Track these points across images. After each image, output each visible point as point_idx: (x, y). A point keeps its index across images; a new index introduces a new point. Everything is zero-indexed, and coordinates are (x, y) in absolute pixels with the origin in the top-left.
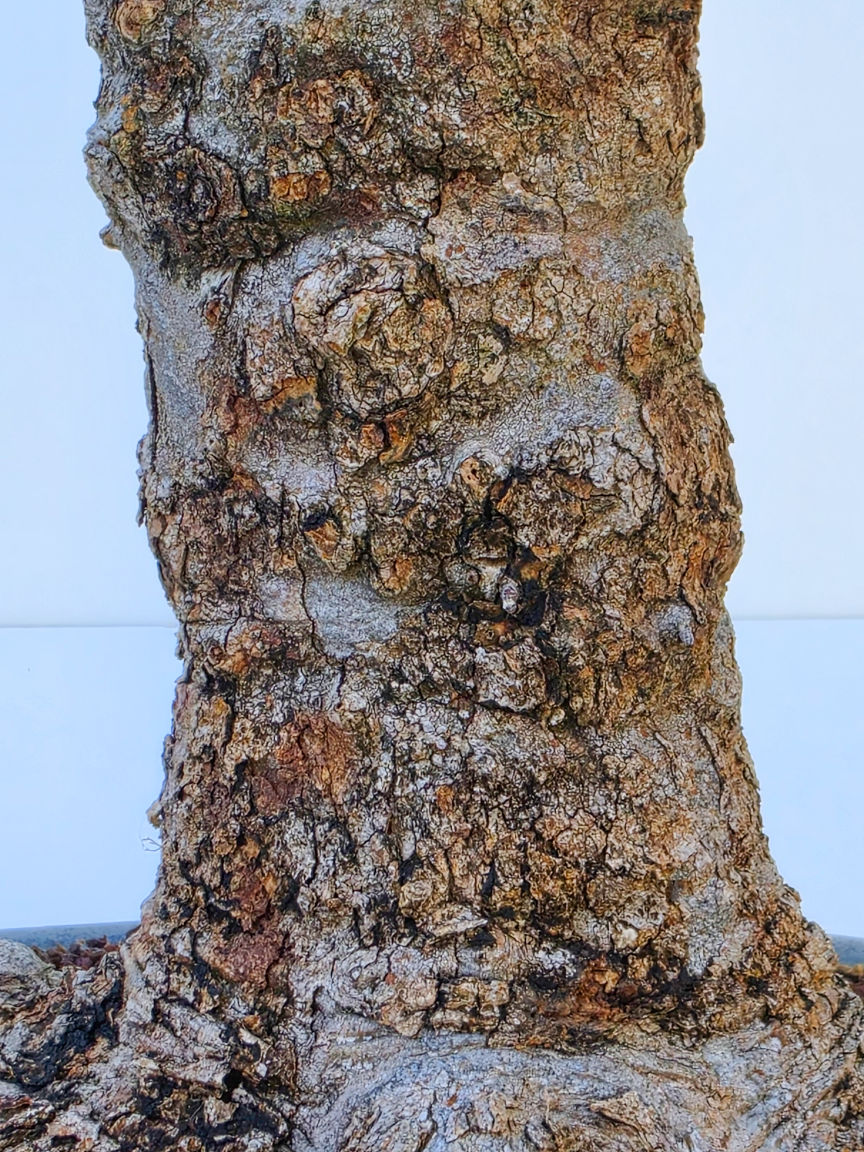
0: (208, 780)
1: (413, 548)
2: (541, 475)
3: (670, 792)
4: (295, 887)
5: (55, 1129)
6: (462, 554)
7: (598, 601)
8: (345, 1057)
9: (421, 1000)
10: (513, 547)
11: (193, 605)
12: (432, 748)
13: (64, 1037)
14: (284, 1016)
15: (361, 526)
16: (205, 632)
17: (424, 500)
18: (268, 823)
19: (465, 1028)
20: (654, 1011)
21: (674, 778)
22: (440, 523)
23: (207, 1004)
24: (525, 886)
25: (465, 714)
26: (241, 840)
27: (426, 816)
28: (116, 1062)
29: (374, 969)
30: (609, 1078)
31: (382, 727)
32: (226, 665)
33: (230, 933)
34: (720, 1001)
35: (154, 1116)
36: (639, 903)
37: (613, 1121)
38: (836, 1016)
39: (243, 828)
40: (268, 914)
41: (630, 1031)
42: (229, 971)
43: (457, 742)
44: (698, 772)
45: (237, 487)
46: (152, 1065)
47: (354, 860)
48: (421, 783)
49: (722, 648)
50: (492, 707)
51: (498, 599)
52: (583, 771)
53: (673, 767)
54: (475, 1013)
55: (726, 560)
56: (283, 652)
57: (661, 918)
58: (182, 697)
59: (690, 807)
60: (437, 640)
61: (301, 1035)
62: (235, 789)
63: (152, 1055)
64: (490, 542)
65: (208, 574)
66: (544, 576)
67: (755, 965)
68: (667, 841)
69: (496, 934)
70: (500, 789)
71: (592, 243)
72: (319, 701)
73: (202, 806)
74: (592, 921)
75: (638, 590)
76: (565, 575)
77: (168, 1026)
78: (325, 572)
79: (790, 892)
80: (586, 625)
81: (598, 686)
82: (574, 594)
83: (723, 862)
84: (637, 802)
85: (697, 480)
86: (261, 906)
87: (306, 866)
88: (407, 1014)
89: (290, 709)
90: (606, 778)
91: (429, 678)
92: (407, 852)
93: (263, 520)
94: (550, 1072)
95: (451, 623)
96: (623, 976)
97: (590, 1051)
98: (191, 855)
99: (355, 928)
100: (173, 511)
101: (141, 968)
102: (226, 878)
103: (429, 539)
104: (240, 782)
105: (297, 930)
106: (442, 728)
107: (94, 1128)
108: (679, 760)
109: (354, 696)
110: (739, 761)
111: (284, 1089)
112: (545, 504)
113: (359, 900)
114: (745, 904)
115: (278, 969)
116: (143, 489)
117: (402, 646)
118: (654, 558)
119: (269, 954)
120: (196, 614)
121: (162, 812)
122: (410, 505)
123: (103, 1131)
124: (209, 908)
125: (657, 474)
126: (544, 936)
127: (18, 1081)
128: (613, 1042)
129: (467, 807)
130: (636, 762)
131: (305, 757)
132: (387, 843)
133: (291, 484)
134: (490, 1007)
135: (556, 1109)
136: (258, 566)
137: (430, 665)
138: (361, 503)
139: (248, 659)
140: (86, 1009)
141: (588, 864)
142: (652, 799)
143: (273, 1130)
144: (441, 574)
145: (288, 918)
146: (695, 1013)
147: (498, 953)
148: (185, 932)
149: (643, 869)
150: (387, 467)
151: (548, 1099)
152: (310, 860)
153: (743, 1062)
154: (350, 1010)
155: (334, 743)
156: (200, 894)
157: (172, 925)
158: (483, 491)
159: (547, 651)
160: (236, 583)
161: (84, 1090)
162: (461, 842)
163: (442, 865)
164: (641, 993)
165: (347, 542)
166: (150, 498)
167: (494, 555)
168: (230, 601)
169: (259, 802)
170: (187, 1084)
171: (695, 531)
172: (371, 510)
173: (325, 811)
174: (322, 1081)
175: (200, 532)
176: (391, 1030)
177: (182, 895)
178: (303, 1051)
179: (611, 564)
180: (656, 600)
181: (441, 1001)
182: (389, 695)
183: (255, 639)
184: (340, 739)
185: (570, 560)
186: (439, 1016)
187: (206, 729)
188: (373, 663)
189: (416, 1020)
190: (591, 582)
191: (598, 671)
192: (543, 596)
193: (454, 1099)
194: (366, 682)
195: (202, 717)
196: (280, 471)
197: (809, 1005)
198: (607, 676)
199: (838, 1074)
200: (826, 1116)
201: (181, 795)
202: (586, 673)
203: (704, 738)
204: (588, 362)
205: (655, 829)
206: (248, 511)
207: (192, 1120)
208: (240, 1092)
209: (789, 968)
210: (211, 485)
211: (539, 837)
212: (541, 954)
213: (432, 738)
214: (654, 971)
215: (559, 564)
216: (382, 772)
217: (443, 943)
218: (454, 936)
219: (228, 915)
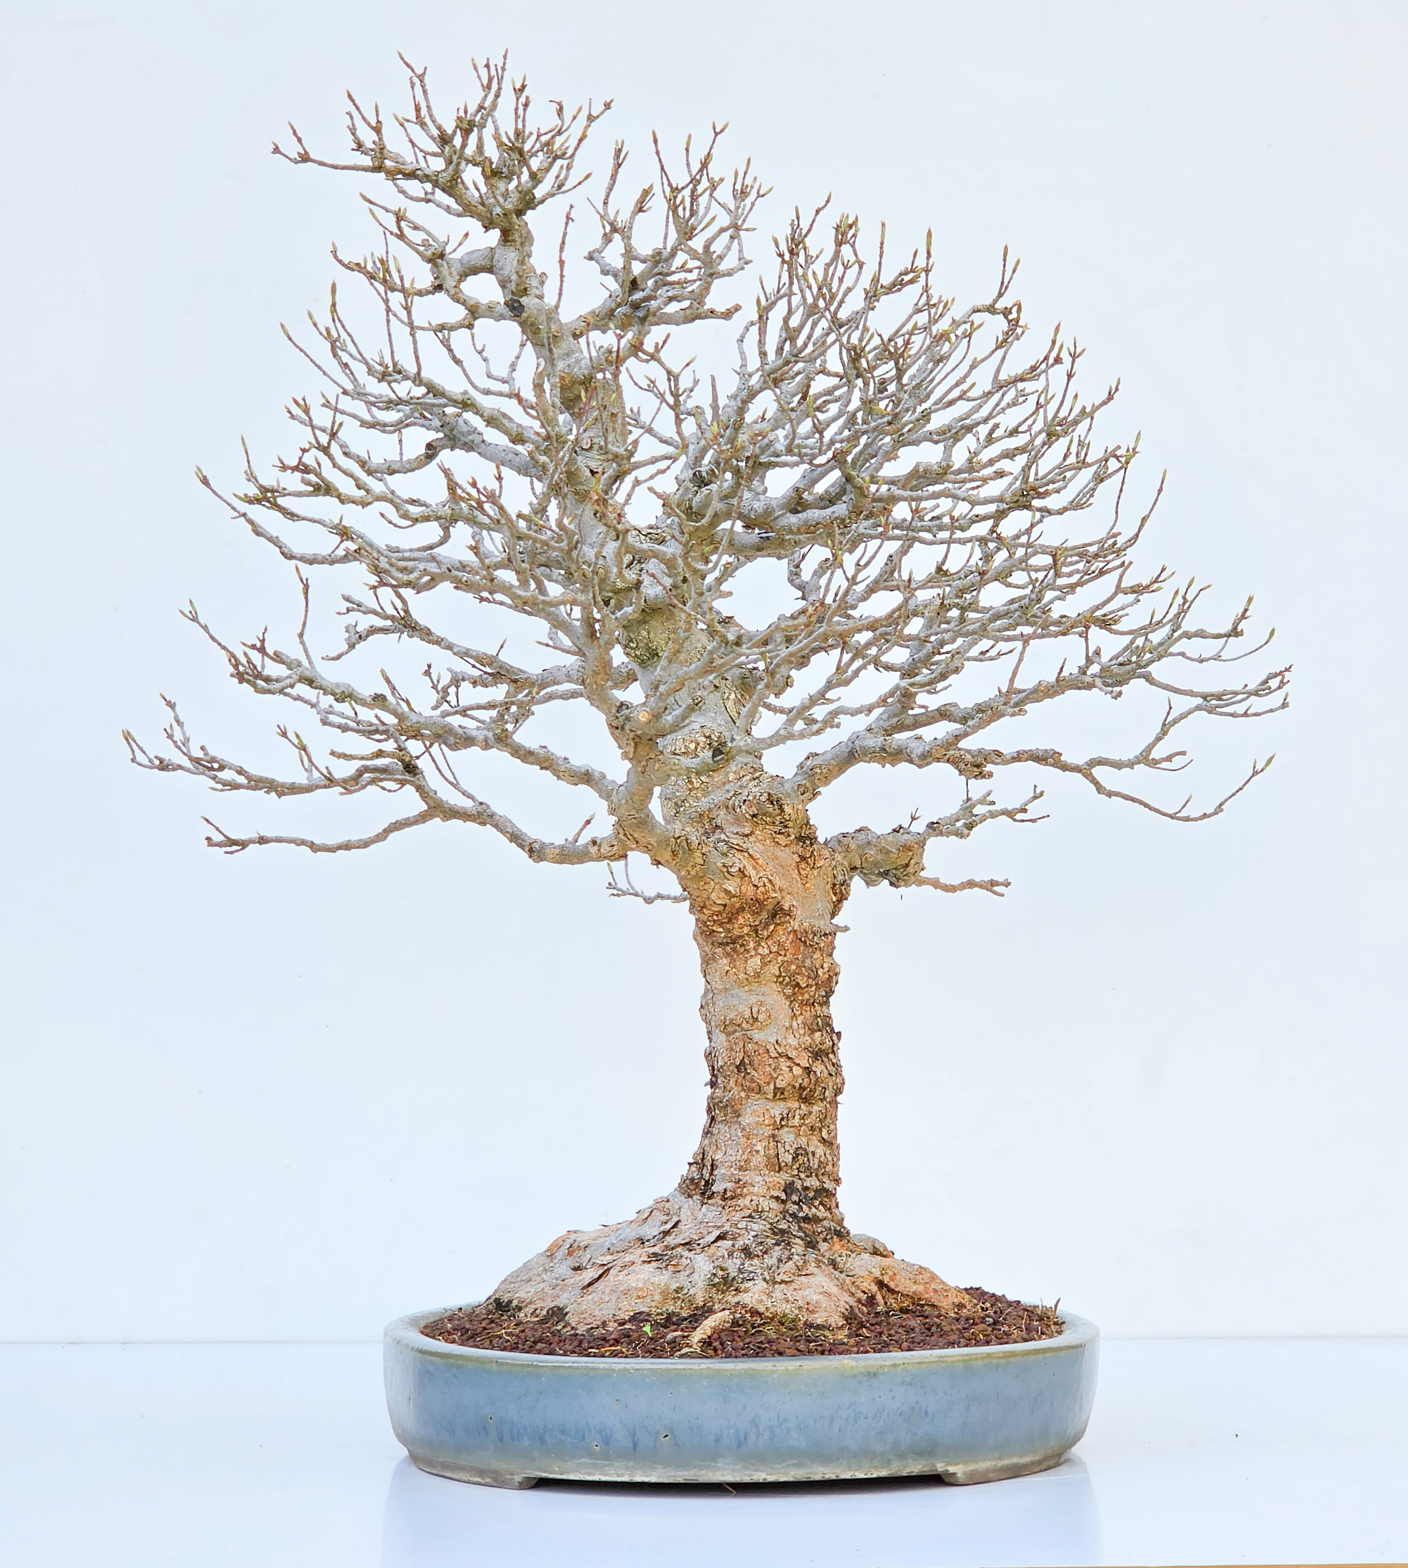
71: (719, 997)
204: (716, 1026)
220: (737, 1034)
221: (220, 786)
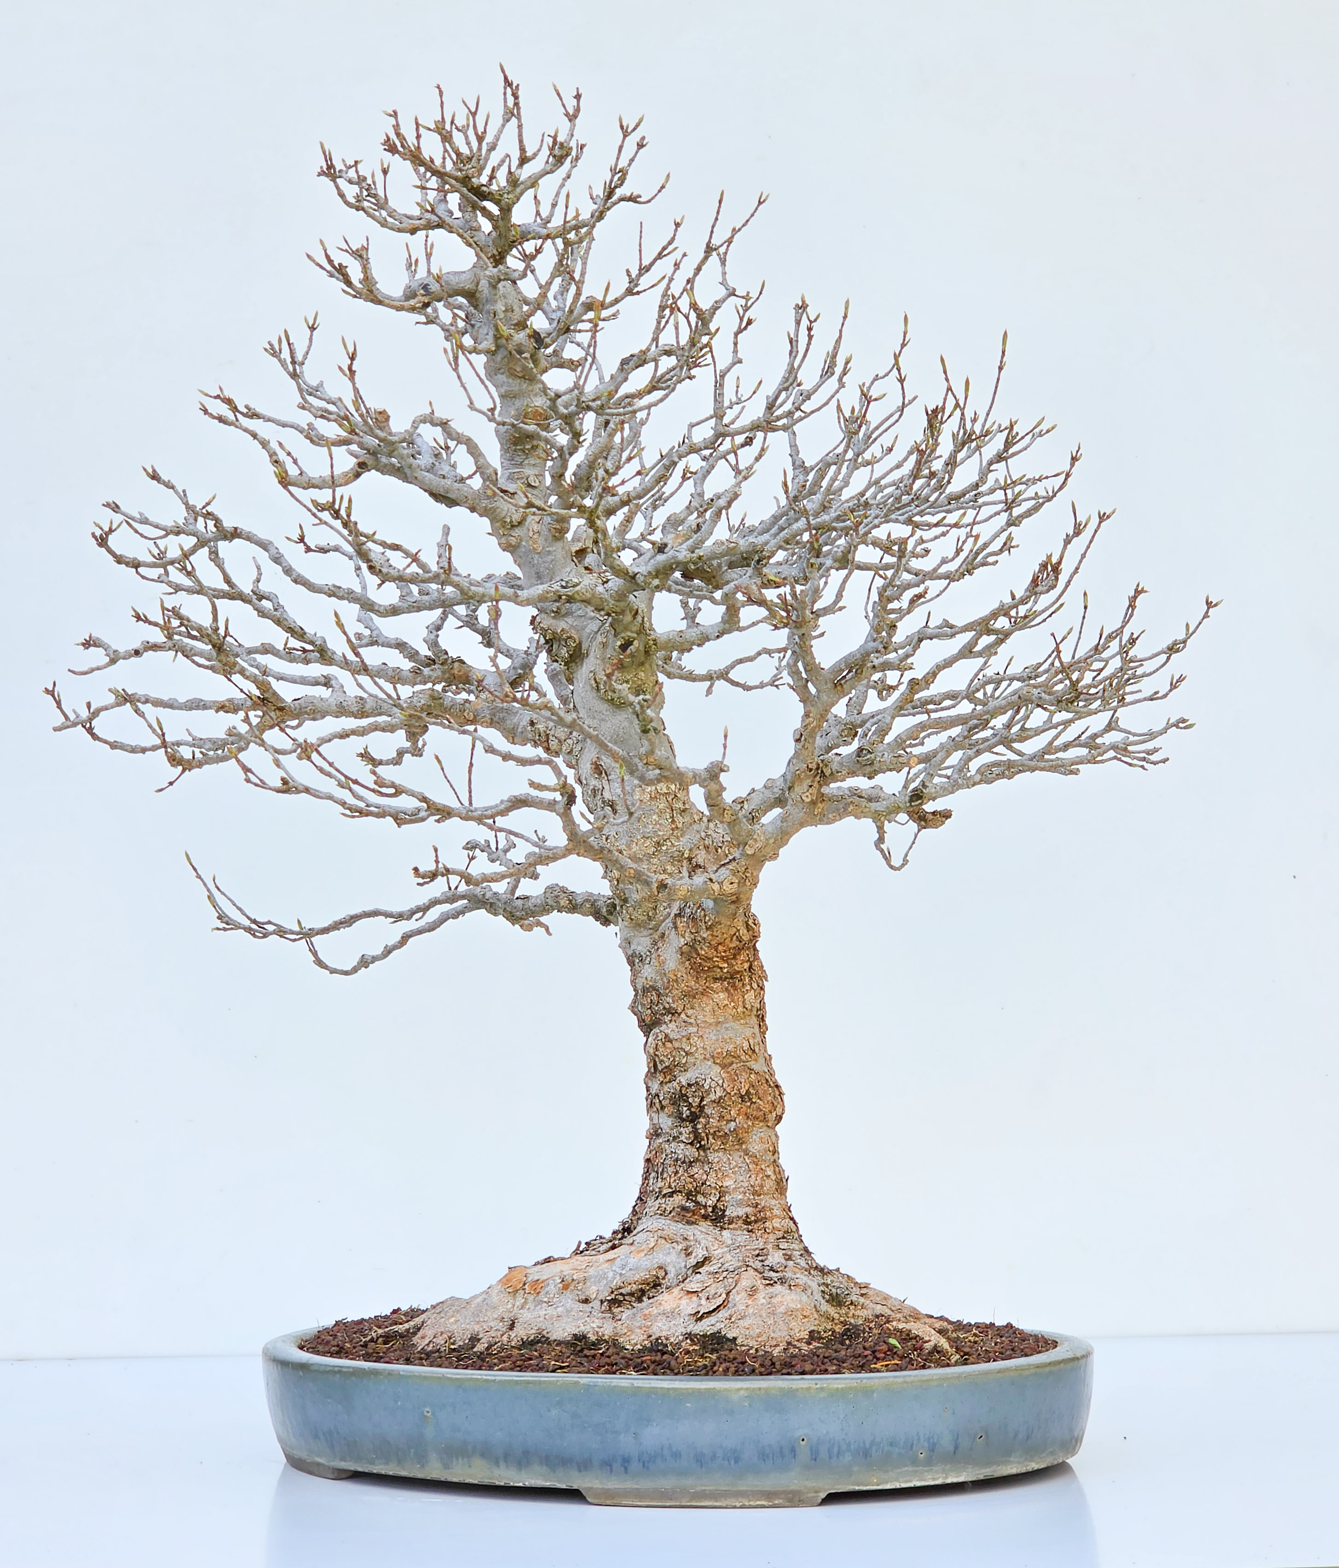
2: (694, 1085)
6: (680, 1104)
7: (709, 1118)
20: (711, 1220)
22: (676, 1097)
30: (692, 1231)
34: (732, 1222)
36: (714, 1195)
41: (703, 1223)
44: (740, 1167)
51: (686, 1116)
52: (703, 1159)
53: (730, 1163)
57: (718, 1199)
59: (733, 1174)
67: (747, 1217)
71: (707, 1031)
74: (701, 1197)
80: (706, 1124)
81: (708, 1139)
83: (743, 1190)
84: (717, 1169)
90: (709, 1162)
94: (677, 1227)
95: (678, 1122)
96: (706, 1211)
97: (691, 1225)
112: (695, 1093)
114: (752, 1204)
126: (688, 1198)
128: (698, 1225)
130: (718, 1160)
141: (702, 1183)
142: (720, 1169)
144: (676, 1109)
146: (723, 1223)
149: (715, 1186)
151: (673, 1232)
159: (696, 1129)
164: (710, 1216)
167: (685, 1105)
180: (728, 1120)
190: (707, 1112)
191: (707, 1135)
192: (695, 1115)
203: (745, 1159)
204: (705, 1058)
205: (719, 1176)
209: (763, 1223)
211: (691, 1175)
212: (685, 1202)
214: (715, 1212)
220: (734, 1065)
221: (348, 812)
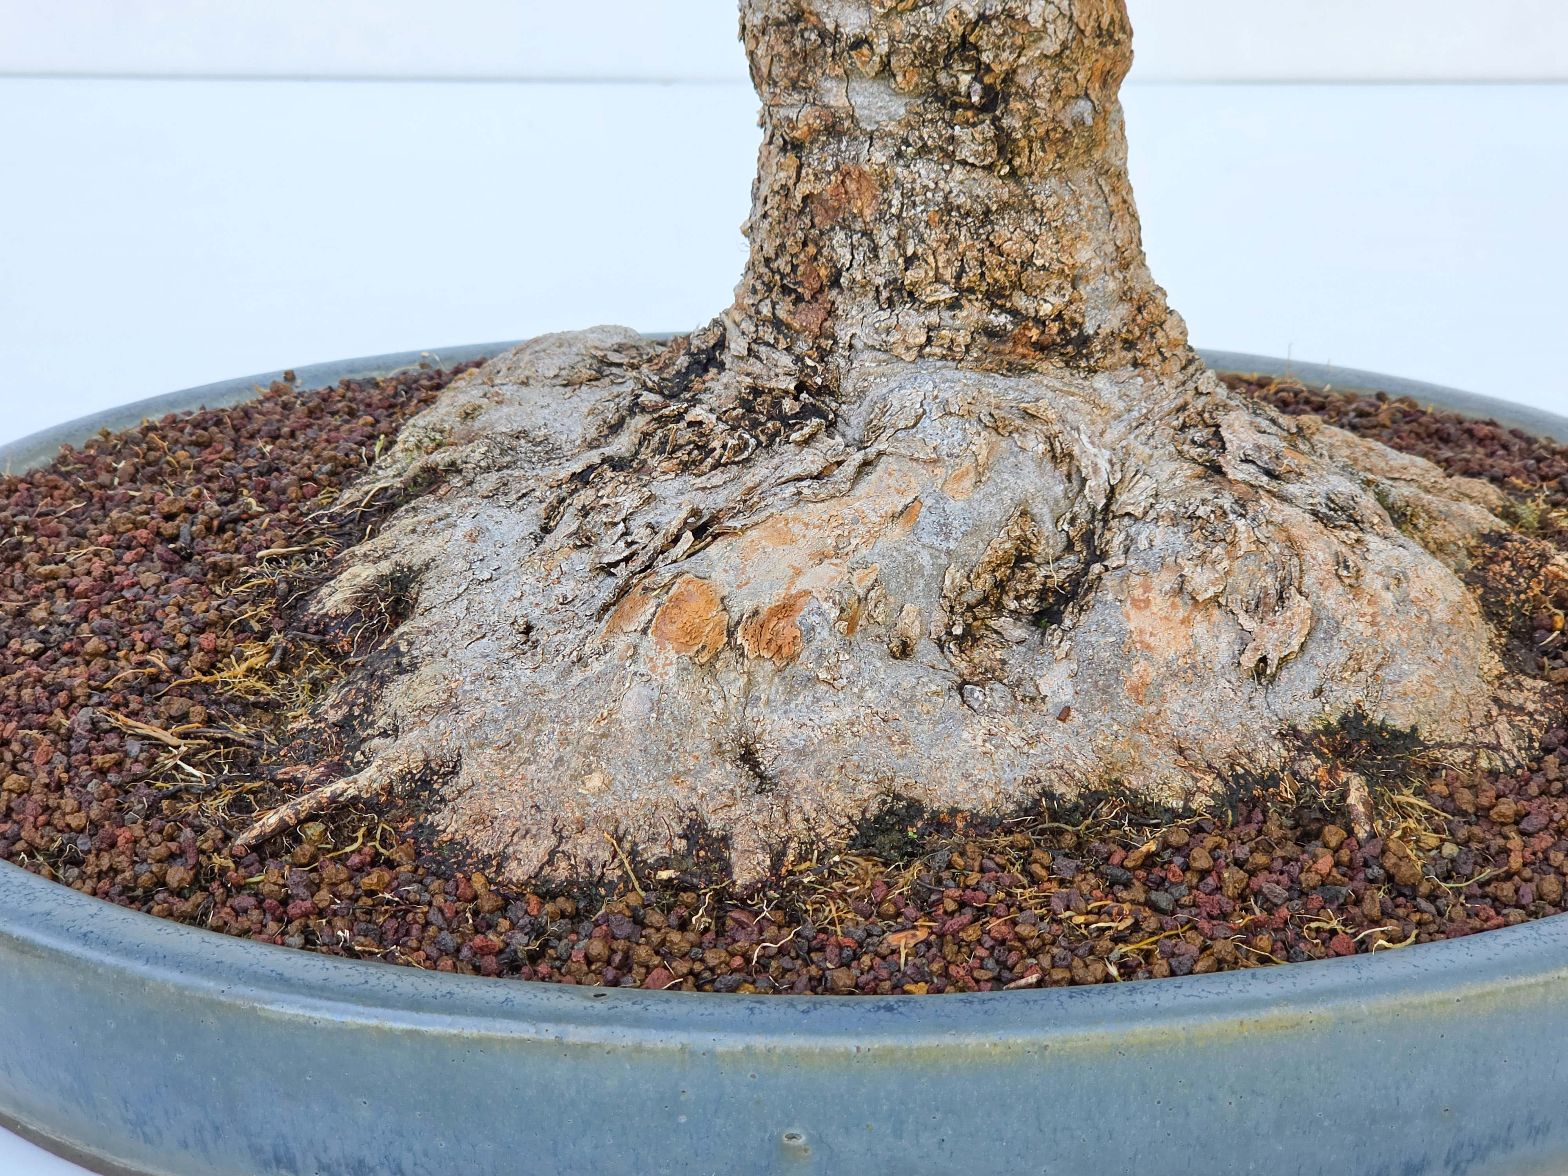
0: (783, 206)
1: (917, 63)
2: (998, 18)
3: (1075, 219)
4: (839, 274)
5: (689, 417)
6: (947, 67)
7: (1032, 98)
8: (870, 374)
9: (917, 341)
10: (979, 63)
11: (774, 94)
12: (926, 188)
13: (687, 368)
14: (831, 351)
15: (885, 49)
16: (783, 112)
17: (924, 33)
18: (822, 233)
19: (944, 357)
20: (1062, 354)
21: (1079, 211)
22: (934, 48)
23: (782, 344)
24: (982, 274)
25: (947, 167)
26: (805, 244)
27: (922, 229)
28: (725, 380)
29: (888, 322)
30: (1032, 392)
31: (895, 174)
32: (797, 134)
33: (795, 303)
34: (1103, 350)
35: (750, 410)
36: (1054, 288)
37: (1033, 416)
38: (1184, 368)
39: (806, 237)
40: (821, 290)
41: (1045, 366)
42: (797, 325)
43: (942, 184)
44: (1096, 208)
45: (807, 21)
46: (749, 380)
47: (876, 256)
48: (919, 209)
49: (1115, 127)
50: (964, 163)
51: (969, 96)
52: (1020, 204)
53: (1078, 203)
54: (950, 349)
55: (1118, 70)
56: (834, 125)
57: (1067, 298)
58: (765, 153)
59: (1089, 229)
60: (931, 121)
61: (842, 363)
62: (801, 212)
63: (748, 375)
64: (965, 60)
65: (786, 75)
66: (998, 81)
67: (1128, 331)
68: (1072, 250)
69: (963, 302)
70: (968, 214)
72: (856, 158)
73: (779, 223)
74: (1024, 298)
75: (1057, 90)
76: (1012, 80)
77: (758, 358)
78: (861, 76)
79: (1159, 289)
80: (1024, 113)
81: (1031, 151)
82: (1017, 93)
83: (1109, 265)
84: (1054, 224)
85: (1098, 20)
86: (816, 286)
87: (846, 259)
88: (908, 349)
89: (837, 162)
90: (1035, 209)
91: (925, 145)
92: (910, 253)
93: (823, 42)
94: (995, 386)
95: (939, 110)
96: (1043, 332)
97: (1020, 375)
98: (772, 254)
99: (877, 298)
100: (763, 34)
101: (738, 325)
102: (794, 268)
103: (927, 57)
104: (804, 207)
105: (840, 299)
106: (933, 176)
107: (713, 417)
108: (1083, 199)
109: (878, 154)
110: (1125, 201)
111: (832, 394)
112: (999, 37)
113: (880, 281)
114: (1125, 293)
115: (827, 324)
116: (743, 18)
117: (908, 124)
118: (1069, 70)
119: (822, 314)
120: (777, 100)
121: (751, 227)
122: (915, 36)
123: (719, 419)
124: (783, 287)
125: (1071, 18)
126: (993, 306)
127: (661, 393)
128: (1035, 371)
129: (947, 225)
130: (1053, 200)
131: (846, 192)
132: (898, 246)
133: (841, 21)
134: (959, 346)
135: (998, 408)
136: (819, 72)
137: (926, 136)
138: (885, 34)
139: (811, 130)
140: (700, 351)
141: (1022, 262)
142: (1064, 223)
143: (825, 418)
144: (934, 79)
145: (834, 292)
146: (1088, 357)
147: (965, 313)
148: (768, 301)
149: (1056, 267)
150: (902, 12)
151: (993, 401)
152: (849, 257)
153: (1116, 389)
154: (873, 347)
155: (864, 184)
156: (777, 277)
157: (759, 297)
158: (961, 29)
159: (999, 129)
160: (805, 81)
161: (704, 397)
162: (943, 246)
163: (931, 259)
164: (1054, 343)
165: (877, 59)
166: (748, 25)
167: (967, 68)
168: (800, 93)
169: (816, 220)
170: (771, 390)
171: (1097, 52)
172: (892, 39)
173: (858, 226)
174: (855, 390)
175: (782, 49)
176: (899, 358)
177: (766, 279)
178: (843, 371)
179: (1041, 74)
180: (1070, 97)
181: (929, 340)
182: (900, 154)
183: (816, 118)
184: (869, 181)
185: (1014, 71)
186: (928, 349)
187: (782, 174)
188: (891, 134)
189: (914, 353)
190: (1028, 86)
191: (1030, 142)
192: (997, 94)
193: (936, 397)
194: (885, 146)
195: (780, 167)
196: (835, 12)
197: (1164, 359)
198: (1036, 145)
199: (1180, 401)
200: (1169, 424)
201: (765, 216)
202: (1023, 143)
203: (1100, 187)
205: (1064, 242)
206: (813, 37)
207: (776, 412)
208: (804, 396)
209: (1153, 335)
210: (790, 19)
211: (992, 244)
212: (992, 317)
213: (926, 182)
214: (1062, 331)
215: (1007, 74)
216: (894, 202)
217: (931, 306)
218: (938, 302)
219: (795, 291)
